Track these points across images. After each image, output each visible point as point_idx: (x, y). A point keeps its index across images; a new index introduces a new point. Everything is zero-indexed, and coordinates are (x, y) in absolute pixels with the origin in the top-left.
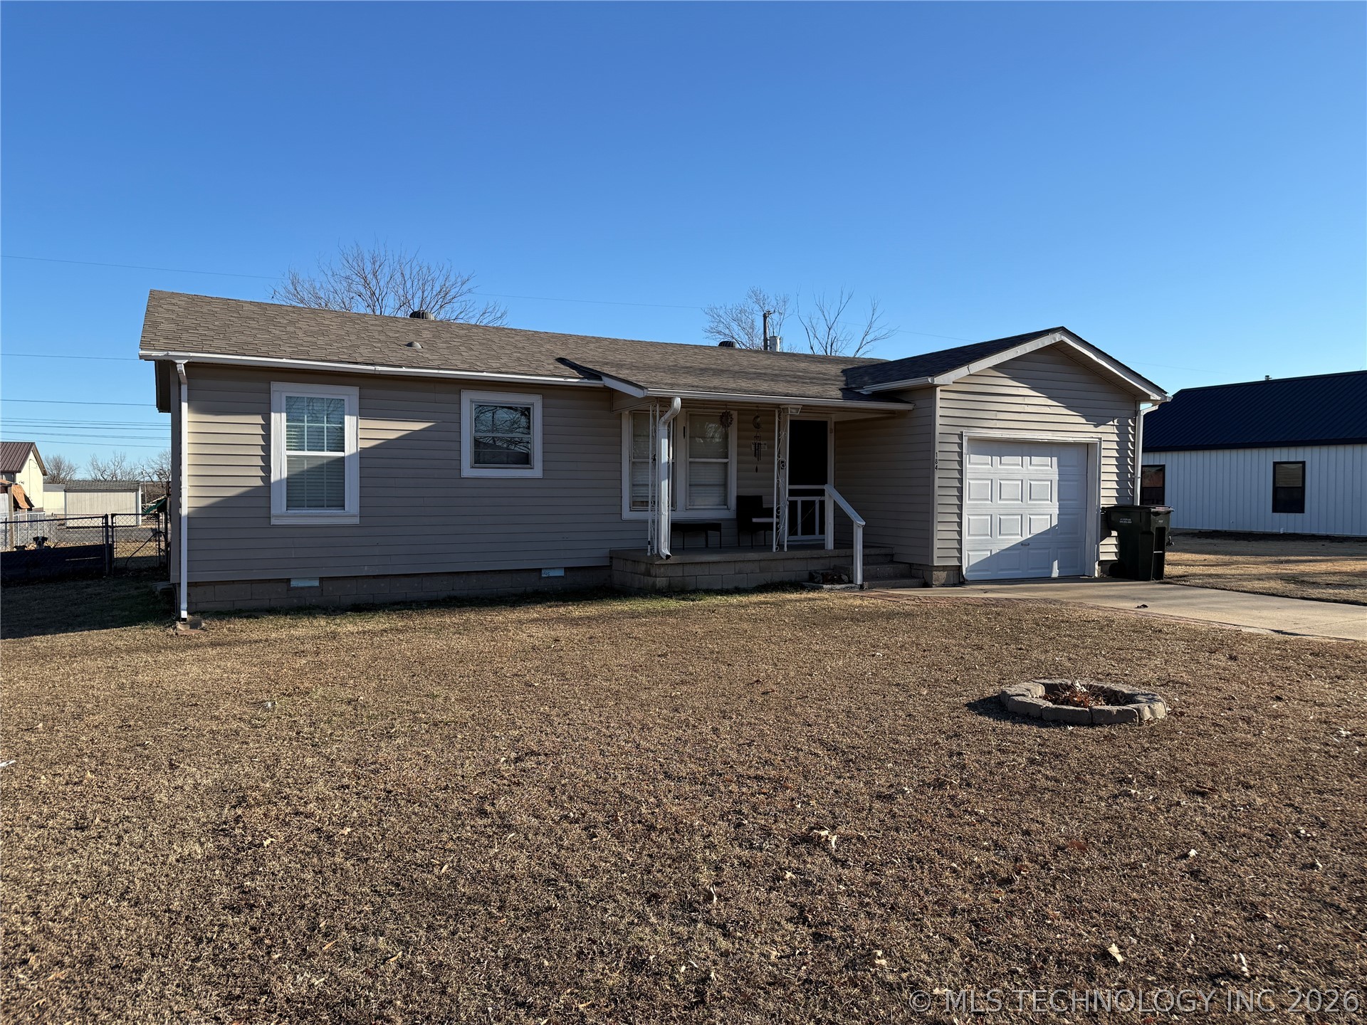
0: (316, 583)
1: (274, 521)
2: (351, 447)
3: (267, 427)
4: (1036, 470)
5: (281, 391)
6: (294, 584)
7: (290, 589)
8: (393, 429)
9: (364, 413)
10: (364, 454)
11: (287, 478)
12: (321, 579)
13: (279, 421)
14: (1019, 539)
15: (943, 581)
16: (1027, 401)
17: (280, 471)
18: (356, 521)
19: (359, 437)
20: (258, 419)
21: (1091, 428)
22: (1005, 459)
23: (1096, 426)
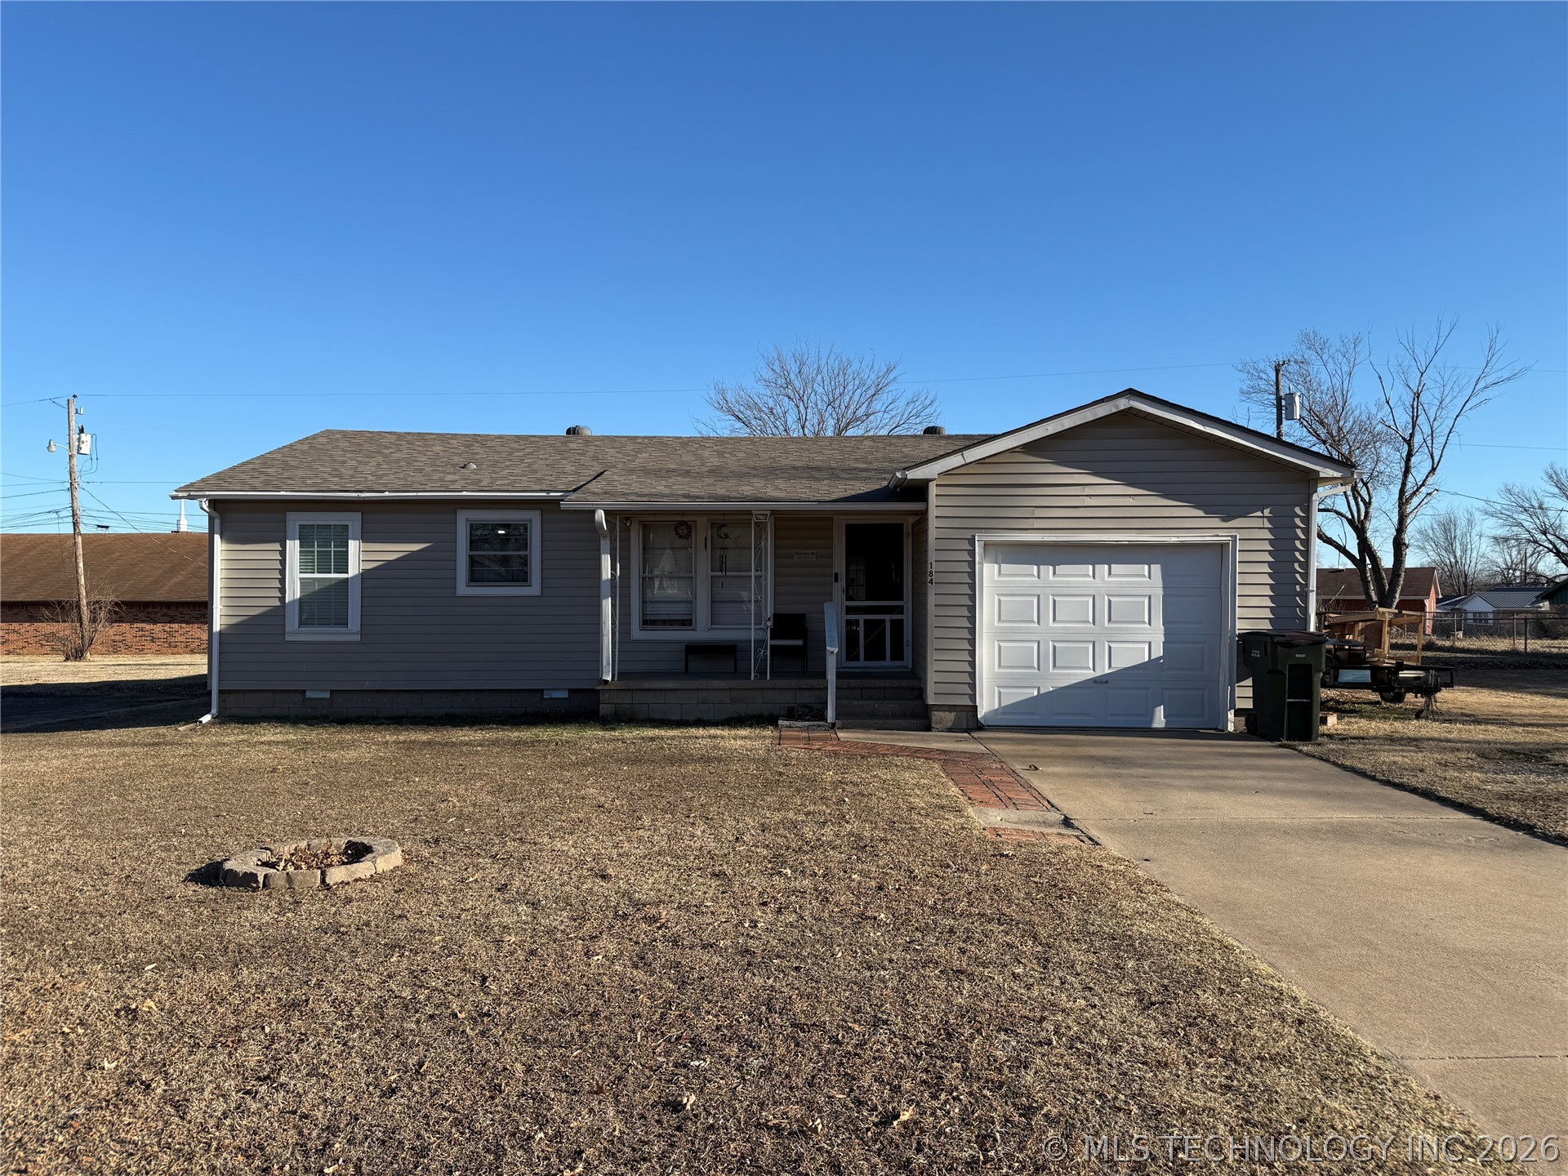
0: (328, 695)
1: (288, 638)
2: (353, 570)
3: (283, 553)
4: (1120, 582)
5: (295, 520)
6: (309, 695)
7: (305, 700)
8: (392, 551)
9: (365, 538)
10: (365, 575)
11: (300, 599)
12: (332, 692)
13: (293, 547)
14: (1090, 674)
15: (950, 725)
16: (1088, 491)
17: (294, 592)
18: (357, 638)
19: (361, 559)
20: (277, 546)
21: (1217, 523)
22: (1060, 569)
23: (1225, 520)
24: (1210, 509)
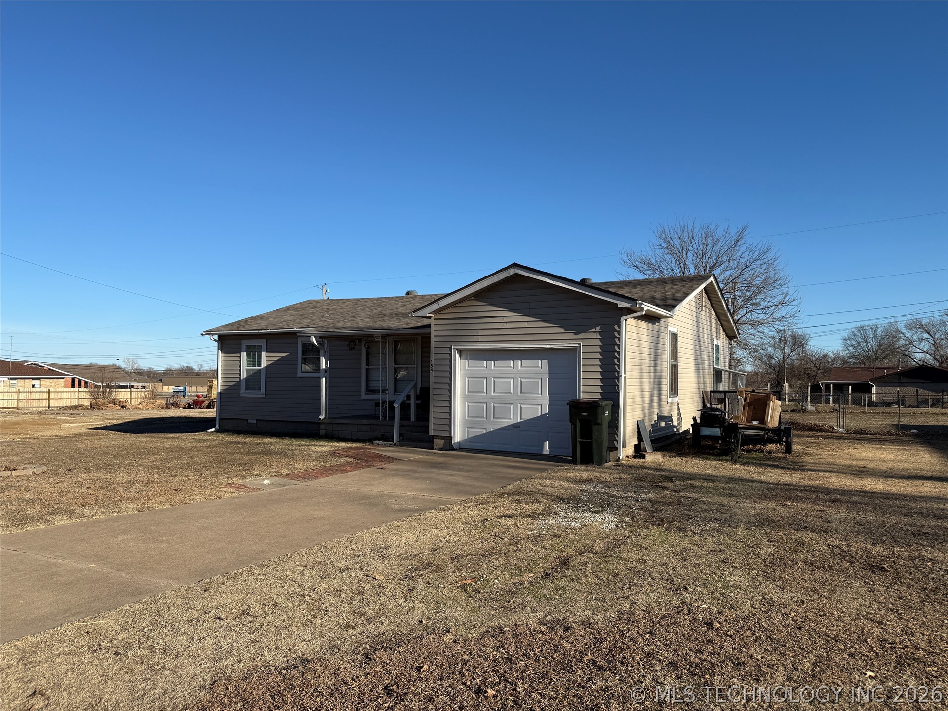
0: (255, 422)
1: (242, 396)
2: (263, 366)
3: (241, 358)
5: (245, 343)
6: (249, 421)
7: (248, 423)
8: (277, 356)
9: (267, 350)
10: (267, 367)
11: (246, 378)
12: (257, 420)
13: (244, 354)
14: (511, 422)
16: (505, 320)
17: (244, 375)
18: (264, 396)
19: (266, 360)
20: (238, 355)
21: (572, 336)
22: (498, 363)
23: (576, 334)
24: (567, 328)
